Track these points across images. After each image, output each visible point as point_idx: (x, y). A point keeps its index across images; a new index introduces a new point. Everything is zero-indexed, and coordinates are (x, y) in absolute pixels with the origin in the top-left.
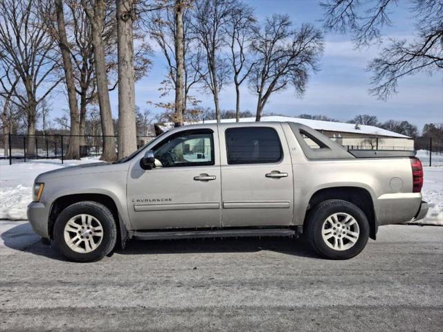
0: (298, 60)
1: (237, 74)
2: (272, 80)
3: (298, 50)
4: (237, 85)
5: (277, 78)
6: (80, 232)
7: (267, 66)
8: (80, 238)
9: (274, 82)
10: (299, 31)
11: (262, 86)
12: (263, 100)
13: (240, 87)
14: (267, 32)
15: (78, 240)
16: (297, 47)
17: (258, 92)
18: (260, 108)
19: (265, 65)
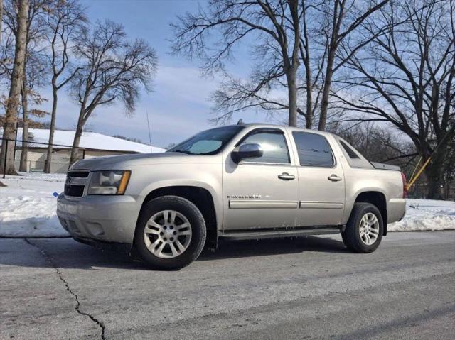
0: (129, 75)
1: (56, 75)
2: (98, 90)
3: (130, 65)
4: (55, 89)
5: (105, 89)
7: (94, 75)
9: (101, 93)
10: (132, 45)
11: (86, 97)
12: (86, 112)
13: (58, 93)
14: (96, 35)
15: (161, 243)
16: (129, 62)
17: (80, 101)
18: (82, 121)
19: (92, 73)
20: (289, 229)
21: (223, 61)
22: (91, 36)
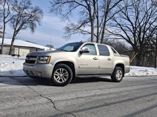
0: (32, 19)
1: (5, 18)
2: (21, 24)
3: (33, 15)
4: (5, 23)
5: (24, 24)
6: (59, 75)
7: (19, 18)
8: (59, 77)
9: (22, 25)
10: (34, 8)
11: (16, 26)
12: (16, 32)
13: (6, 24)
14: (21, 3)
16: (33, 14)
17: (14, 28)
18: (14, 35)
19: (19, 17)
20: (96, 75)
21: (69, 16)
22: (18, 4)
